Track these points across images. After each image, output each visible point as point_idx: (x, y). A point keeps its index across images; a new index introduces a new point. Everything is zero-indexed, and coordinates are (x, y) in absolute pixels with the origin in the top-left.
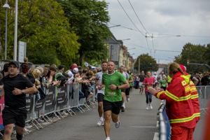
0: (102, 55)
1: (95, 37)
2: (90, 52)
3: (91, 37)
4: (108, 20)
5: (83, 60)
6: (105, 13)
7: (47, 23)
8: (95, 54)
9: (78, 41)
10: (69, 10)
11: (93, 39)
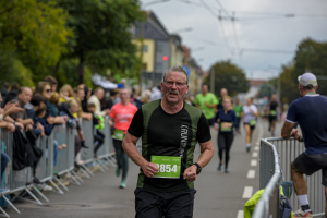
0: (126, 59)
2: (98, 53)
3: (103, 18)
5: (86, 70)
8: (111, 57)
9: (70, 25)
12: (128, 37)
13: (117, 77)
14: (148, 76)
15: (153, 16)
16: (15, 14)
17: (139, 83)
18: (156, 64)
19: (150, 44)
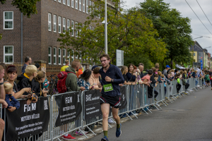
0: (188, 59)
1: (181, 45)
2: (178, 57)
3: (179, 45)
4: (190, 32)
5: (173, 63)
6: (188, 27)
7: (141, 35)
9: (167, 48)
10: (160, 25)
11: (180, 47)
12: (188, 50)
13: (184, 65)
14: (196, 64)
15: (197, 43)
16: (148, 44)
17: (192, 67)
18: (198, 60)
19: (196, 53)
